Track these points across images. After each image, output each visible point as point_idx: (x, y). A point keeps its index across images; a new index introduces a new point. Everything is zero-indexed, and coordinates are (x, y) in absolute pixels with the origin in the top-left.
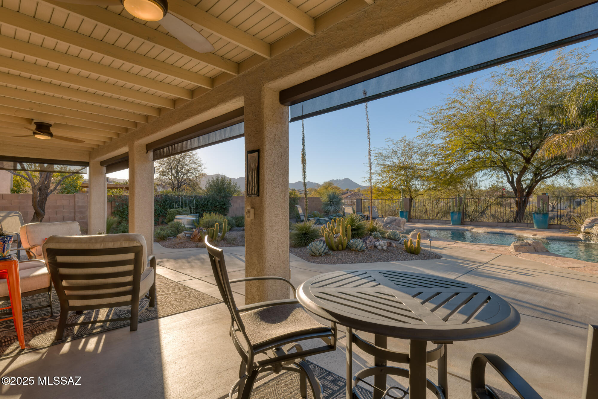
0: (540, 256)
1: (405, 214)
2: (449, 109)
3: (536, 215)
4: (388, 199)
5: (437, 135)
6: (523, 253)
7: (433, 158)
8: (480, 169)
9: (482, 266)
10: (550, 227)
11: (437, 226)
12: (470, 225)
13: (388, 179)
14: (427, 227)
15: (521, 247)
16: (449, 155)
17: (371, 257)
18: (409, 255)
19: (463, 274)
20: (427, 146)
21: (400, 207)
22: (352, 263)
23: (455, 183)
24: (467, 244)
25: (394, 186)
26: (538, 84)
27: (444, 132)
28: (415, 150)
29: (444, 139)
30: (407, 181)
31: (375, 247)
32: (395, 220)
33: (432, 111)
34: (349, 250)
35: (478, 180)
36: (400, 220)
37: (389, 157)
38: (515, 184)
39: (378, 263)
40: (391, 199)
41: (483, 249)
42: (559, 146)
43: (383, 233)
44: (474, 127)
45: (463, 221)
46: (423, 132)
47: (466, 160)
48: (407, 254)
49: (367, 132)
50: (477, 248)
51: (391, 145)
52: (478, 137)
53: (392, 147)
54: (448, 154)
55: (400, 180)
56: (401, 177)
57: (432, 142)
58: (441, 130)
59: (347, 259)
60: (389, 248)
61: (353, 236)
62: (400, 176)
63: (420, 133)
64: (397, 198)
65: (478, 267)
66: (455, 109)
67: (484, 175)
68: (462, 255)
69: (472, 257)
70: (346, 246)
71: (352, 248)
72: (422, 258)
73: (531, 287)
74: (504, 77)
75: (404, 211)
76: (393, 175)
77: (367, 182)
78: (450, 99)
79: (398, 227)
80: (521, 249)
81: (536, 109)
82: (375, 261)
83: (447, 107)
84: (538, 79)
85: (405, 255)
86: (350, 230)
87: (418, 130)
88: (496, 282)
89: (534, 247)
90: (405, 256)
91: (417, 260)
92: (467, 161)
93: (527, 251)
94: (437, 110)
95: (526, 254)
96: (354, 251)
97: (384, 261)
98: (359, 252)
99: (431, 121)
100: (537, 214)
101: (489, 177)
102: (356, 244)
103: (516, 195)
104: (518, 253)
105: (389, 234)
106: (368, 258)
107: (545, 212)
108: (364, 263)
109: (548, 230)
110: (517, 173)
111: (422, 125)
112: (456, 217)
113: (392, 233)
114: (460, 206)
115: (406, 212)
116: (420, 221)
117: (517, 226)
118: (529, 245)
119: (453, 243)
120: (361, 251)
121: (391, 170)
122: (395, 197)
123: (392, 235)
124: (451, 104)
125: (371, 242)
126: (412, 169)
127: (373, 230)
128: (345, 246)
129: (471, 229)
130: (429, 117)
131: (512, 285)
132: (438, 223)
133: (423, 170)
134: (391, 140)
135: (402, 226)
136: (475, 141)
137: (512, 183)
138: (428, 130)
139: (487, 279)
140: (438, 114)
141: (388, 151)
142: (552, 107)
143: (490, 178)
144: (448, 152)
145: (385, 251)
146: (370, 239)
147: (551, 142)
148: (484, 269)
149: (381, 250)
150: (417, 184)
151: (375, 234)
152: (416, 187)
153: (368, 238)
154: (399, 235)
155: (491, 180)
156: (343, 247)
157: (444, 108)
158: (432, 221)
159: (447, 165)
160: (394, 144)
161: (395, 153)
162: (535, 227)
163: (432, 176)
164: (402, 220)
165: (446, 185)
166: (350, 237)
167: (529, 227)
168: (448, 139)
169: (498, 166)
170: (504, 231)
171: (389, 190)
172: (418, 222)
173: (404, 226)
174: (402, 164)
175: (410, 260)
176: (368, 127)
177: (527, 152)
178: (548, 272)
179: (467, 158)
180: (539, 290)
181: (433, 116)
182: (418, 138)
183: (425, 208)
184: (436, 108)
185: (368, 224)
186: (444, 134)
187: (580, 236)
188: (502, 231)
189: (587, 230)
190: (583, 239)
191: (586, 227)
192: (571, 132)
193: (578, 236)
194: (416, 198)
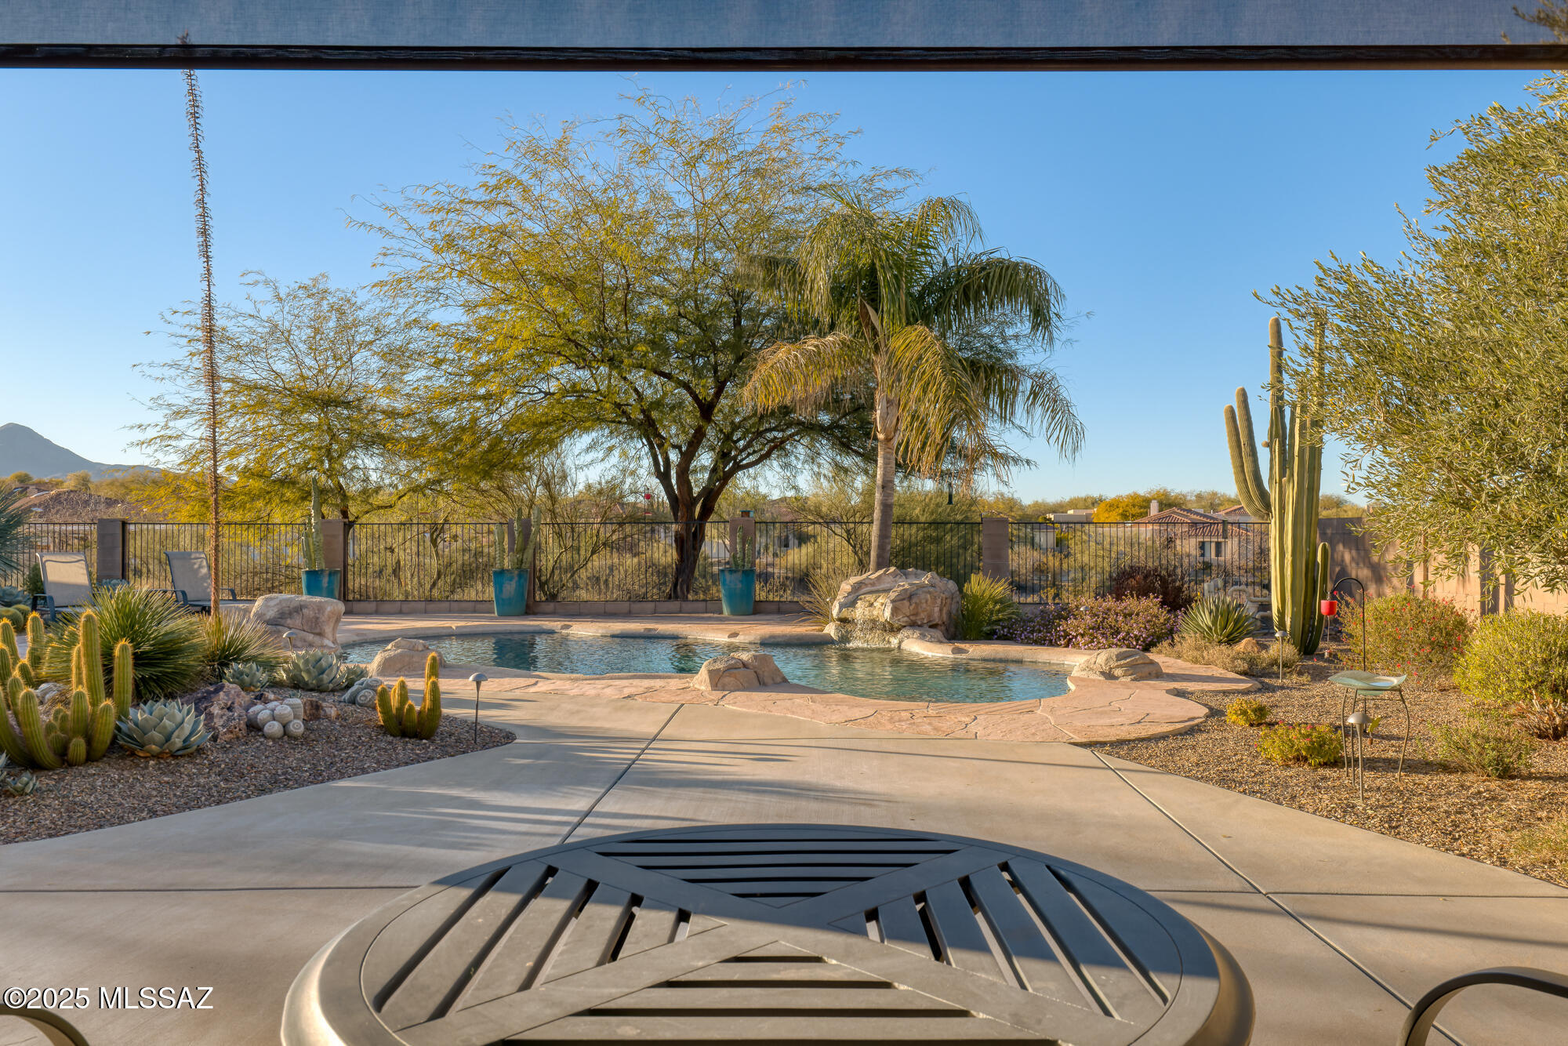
0: (774, 695)
1: (325, 581)
2: (489, 205)
3: (728, 576)
4: (250, 524)
5: (447, 292)
6: (731, 691)
7: (431, 373)
8: (580, 425)
9: (646, 748)
10: (755, 610)
11: (454, 624)
12: (553, 614)
13: (249, 439)
14: (417, 629)
15: (726, 674)
16: (487, 369)
17: (242, 775)
18: (399, 743)
19: (607, 786)
20: (409, 326)
21: (307, 555)
22: (153, 814)
23: (504, 469)
24: (577, 680)
25: (280, 469)
26: (734, 185)
27: (471, 282)
28: (364, 334)
29: (470, 307)
30: (330, 454)
31: (254, 727)
32: (299, 609)
33: (430, 198)
34: (123, 758)
35: (569, 462)
36: (320, 608)
37: (254, 350)
38: (674, 481)
39: (275, 796)
40: (264, 526)
41: (627, 692)
42: (788, 378)
43: (269, 666)
44: (570, 285)
45: (531, 602)
46: (398, 270)
47: (541, 391)
48: (390, 743)
49: (194, 226)
50: (608, 691)
51: (265, 302)
52: (583, 323)
53: (268, 311)
54: (482, 365)
55: (303, 445)
56: (307, 435)
57: (428, 311)
58: (462, 273)
59: (119, 800)
60: (314, 724)
61: (143, 692)
62: (302, 431)
63: (382, 274)
64: (287, 519)
65: (640, 755)
66: (509, 208)
67: (590, 448)
68: (575, 722)
69: (607, 725)
70: (108, 739)
71: (142, 746)
72: (450, 750)
73: (797, 796)
74: (652, 140)
75: (322, 571)
76: (270, 426)
77: (153, 447)
78: (492, 171)
79: (310, 637)
80: (727, 680)
81: (729, 261)
82: (262, 791)
83: (480, 195)
84: (733, 171)
85: (383, 745)
86: (130, 661)
87: (381, 259)
88: (708, 796)
89: (755, 672)
90: (386, 750)
91: (431, 759)
92: (542, 395)
94: (448, 199)
95: (741, 695)
96: (157, 756)
97: (301, 783)
98: (182, 761)
99: (428, 234)
100: (731, 571)
101: (601, 455)
102: (165, 727)
103: (675, 515)
104: (720, 694)
105: (296, 665)
106: (226, 780)
107: (747, 567)
108: (214, 807)
109: (753, 617)
110: (678, 447)
111: (394, 244)
112: (510, 587)
113: (307, 662)
114: (523, 550)
115: (330, 574)
116: (387, 607)
117: (680, 612)
118: (745, 665)
119: (533, 680)
120: (190, 755)
121: (263, 402)
122: (277, 517)
123: (308, 672)
124: (497, 187)
125: (230, 709)
126: (347, 404)
127: (225, 656)
129: (563, 628)
130: (422, 220)
131: (752, 797)
132: (450, 611)
133: (391, 414)
134: (267, 283)
135: (328, 630)
136: (574, 333)
137: (664, 477)
138: (415, 266)
139: (681, 791)
140: (451, 215)
141: (250, 323)
142: (771, 264)
143: (603, 460)
144: (484, 359)
145: (296, 739)
146: (227, 694)
147: (770, 363)
148: (657, 759)
149: (281, 738)
150: (369, 465)
151: (242, 673)
152: (366, 480)
153: (217, 691)
154: (335, 668)
155: (607, 464)
156: (95, 745)
157: (474, 196)
158: (428, 605)
159: (478, 404)
160: (280, 300)
161: (278, 335)
162: (726, 611)
163: (424, 438)
164: (329, 609)
165: (477, 473)
166: (129, 696)
167: (708, 611)
168: (483, 311)
169: (630, 422)
170: (655, 630)
171: (255, 484)
172: (377, 613)
173: (334, 629)
174: (310, 386)
175: (407, 764)
176: (202, 202)
177: (706, 388)
178: (813, 743)
179: (544, 386)
180: (816, 799)
181: (437, 217)
182: (376, 290)
183: (391, 560)
184: (445, 190)
185: (202, 632)
186: (473, 293)
187: (831, 630)
188: (650, 630)
189: (845, 613)
190: (835, 638)
191: (842, 606)
192: (811, 343)
193: (826, 631)
194: (363, 520)
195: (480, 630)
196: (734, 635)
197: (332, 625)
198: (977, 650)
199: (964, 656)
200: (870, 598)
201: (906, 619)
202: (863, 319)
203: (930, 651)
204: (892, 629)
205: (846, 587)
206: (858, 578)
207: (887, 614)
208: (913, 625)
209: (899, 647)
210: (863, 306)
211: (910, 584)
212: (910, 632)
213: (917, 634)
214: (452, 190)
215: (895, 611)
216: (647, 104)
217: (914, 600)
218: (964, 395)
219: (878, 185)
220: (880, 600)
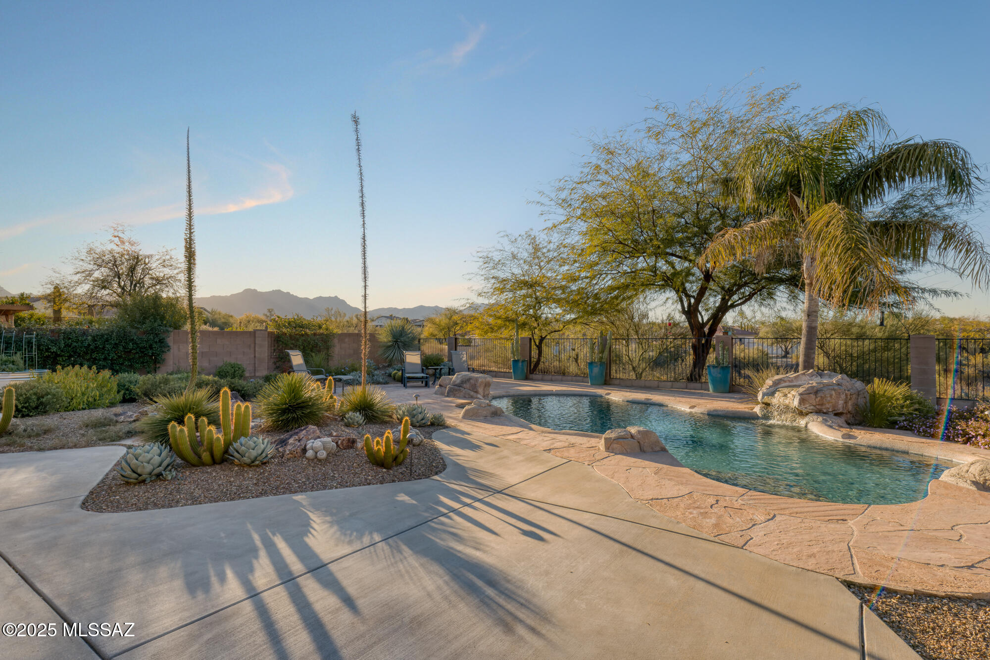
0: (638, 462)
1: (520, 364)
3: (711, 369)
6: (616, 454)
9: (479, 500)
10: (730, 390)
18: (367, 470)
21: (513, 353)
30: (535, 307)
32: (469, 379)
33: (562, 184)
41: (555, 445)
45: (608, 378)
46: (554, 221)
47: (619, 272)
48: (364, 469)
66: (599, 182)
75: (519, 360)
79: (472, 393)
80: (615, 446)
85: (358, 470)
89: (639, 442)
92: (620, 274)
93: (625, 451)
100: (714, 366)
103: (693, 333)
104: (606, 455)
107: (725, 364)
111: (546, 209)
112: (596, 371)
114: (604, 352)
115: (522, 362)
116: (546, 377)
118: (632, 437)
119: (522, 430)
126: (542, 286)
127: (363, 407)
128: (218, 453)
136: (625, 240)
137: (687, 313)
149: (313, 460)
158: (563, 377)
162: (711, 390)
172: (542, 380)
184: (569, 179)
186: (583, 227)
187: (757, 410)
188: (648, 399)
189: (766, 399)
190: (760, 415)
191: (764, 395)
192: (749, 225)
193: (754, 410)
194: (548, 337)
195: (584, 393)
196: (692, 407)
197: (482, 388)
198: (865, 438)
199: (852, 441)
200: (786, 390)
201: (812, 407)
202: (793, 205)
203: (825, 433)
204: (802, 414)
205: (769, 382)
206: (777, 377)
207: (796, 403)
208: (819, 412)
209: (806, 426)
210: (792, 197)
211: (817, 383)
212: (815, 417)
213: (820, 419)
214: (572, 179)
215: (802, 401)
216: (661, 108)
217: (820, 394)
218: (861, 246)
219: (821, 120)
220: (793, 392)
